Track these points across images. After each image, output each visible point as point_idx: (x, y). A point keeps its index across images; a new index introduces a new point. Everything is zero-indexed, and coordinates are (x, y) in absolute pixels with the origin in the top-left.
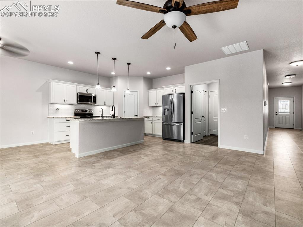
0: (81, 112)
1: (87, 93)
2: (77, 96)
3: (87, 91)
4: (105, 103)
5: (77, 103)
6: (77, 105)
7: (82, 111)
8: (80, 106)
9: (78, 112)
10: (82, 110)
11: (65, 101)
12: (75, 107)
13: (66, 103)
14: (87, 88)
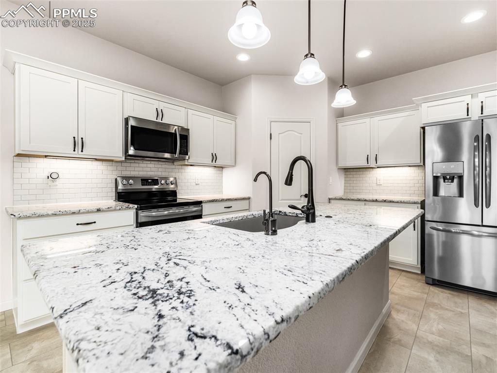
0: (139, 186)
1: (159, 120)
2: (127, 129)
3: (159, 113)
4: (214, 157)
5: (128, 156)
6: (125, 164)
7: (143, 185)
8: (137, 165)
9: (129, 187)
10: (145, 181)
11: (78, 144)
12: (120, 168)
13: (81, 155)
14: (161, 106)
